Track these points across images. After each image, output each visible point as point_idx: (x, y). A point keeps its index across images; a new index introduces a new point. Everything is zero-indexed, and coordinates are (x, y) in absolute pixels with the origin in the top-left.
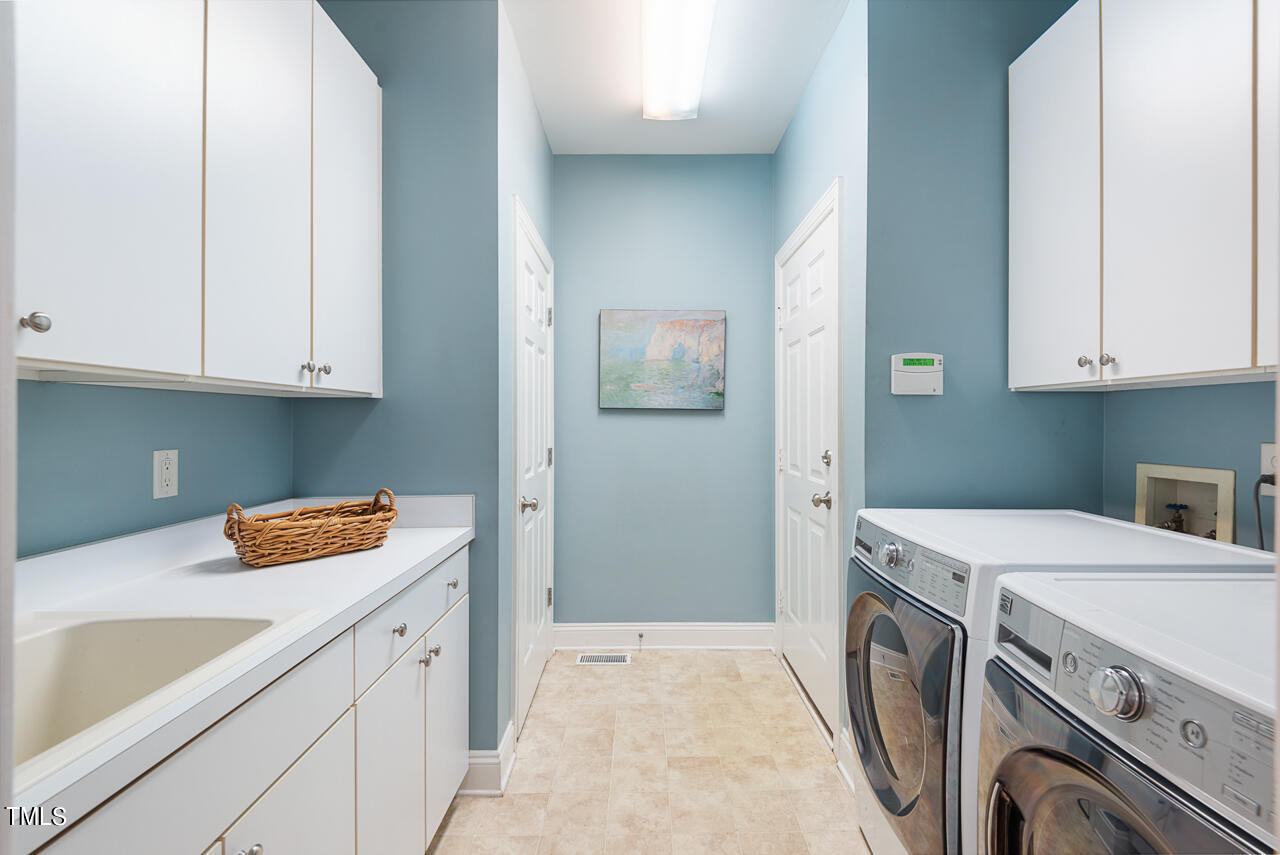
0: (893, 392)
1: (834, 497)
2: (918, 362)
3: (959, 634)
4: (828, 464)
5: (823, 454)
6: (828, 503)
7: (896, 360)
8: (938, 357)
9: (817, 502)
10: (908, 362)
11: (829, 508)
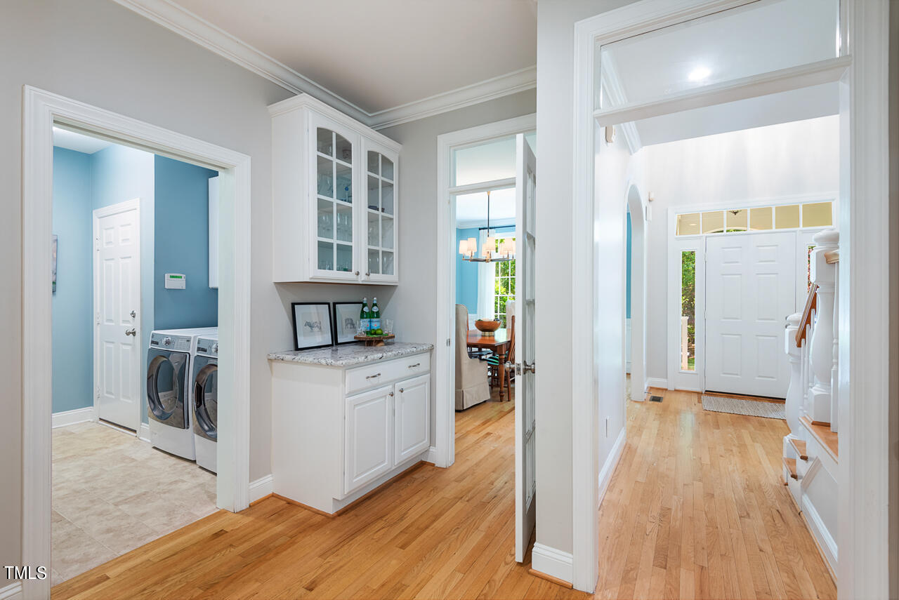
0: (166, 287)
1: (138, 331)
2: (176, 277)
3: (188, 356)
4: (134, 317)
5: (131, 312)
6: (134, 334)
7: (167, 276)
8: (183, 276)
9: (128, 334)
10: (172, 277)
11: (134, 336)
